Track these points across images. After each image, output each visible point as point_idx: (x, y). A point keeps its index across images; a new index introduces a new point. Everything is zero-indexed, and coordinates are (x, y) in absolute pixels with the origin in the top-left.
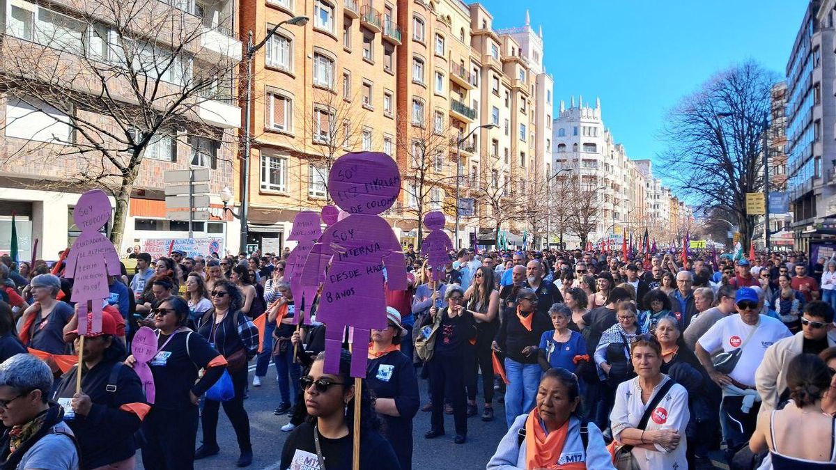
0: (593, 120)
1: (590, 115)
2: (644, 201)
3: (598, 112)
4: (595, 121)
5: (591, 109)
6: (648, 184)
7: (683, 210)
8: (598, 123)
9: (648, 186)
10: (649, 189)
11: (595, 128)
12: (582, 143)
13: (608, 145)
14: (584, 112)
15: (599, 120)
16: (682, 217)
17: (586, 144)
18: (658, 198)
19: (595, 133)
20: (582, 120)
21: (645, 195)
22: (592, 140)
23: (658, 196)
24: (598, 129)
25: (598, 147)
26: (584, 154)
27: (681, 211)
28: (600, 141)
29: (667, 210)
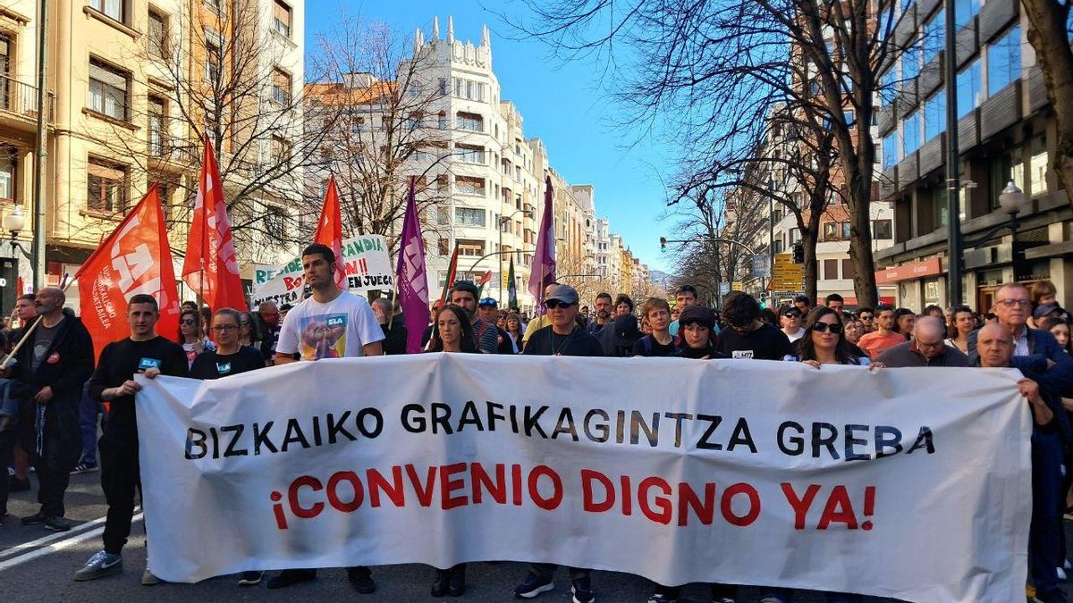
0: (475, 69)
1: (471, 57)
2: (582, 246)
3: (486, 55)
4: (480, 70)
5: (470, 46)
6: (588, 222)
7: (638, 269)
8: (487, 76)
9: (588, 225)
10: (590, 229)
11: (480, 84)
12: (454, 110)
13: (510, 126)
14: (459, 50)
15: (488, 71)
16: (637, 278)
17: (461, 114)
18: (605, 248)
19: (480, 94)
20: (453, 65)
21: (583, 238)
22: (474, 108)
23: (605, 244)
24: (487, 88)
25: (486, 121)
26: (459, 133)
27: (635, 271)
28: (491, 112)
29: (617, 267)
